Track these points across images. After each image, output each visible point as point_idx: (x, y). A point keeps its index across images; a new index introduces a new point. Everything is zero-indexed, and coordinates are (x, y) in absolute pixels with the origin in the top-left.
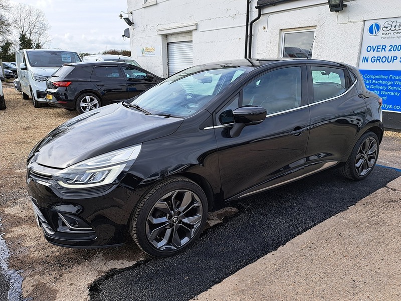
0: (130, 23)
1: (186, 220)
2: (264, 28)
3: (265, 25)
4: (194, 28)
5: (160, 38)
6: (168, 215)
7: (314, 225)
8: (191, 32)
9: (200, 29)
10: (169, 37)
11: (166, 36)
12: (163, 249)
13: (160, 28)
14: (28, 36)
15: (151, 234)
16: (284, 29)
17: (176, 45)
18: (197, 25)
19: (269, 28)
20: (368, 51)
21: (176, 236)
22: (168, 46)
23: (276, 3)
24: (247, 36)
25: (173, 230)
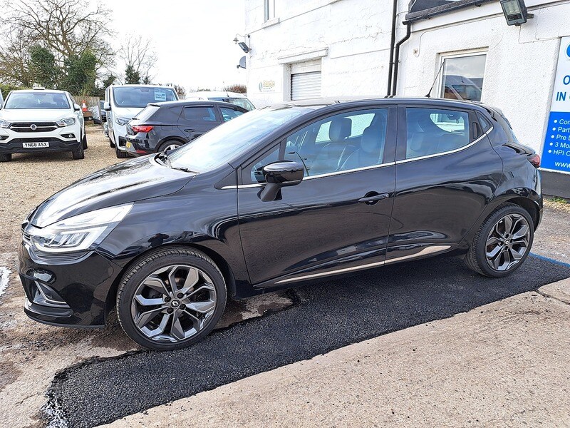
0: (246, 49)
1: (192, 306)
2: (416, 52)
3: (416, 48)
4: (323, 53)
5: (281, 69)
6: (165, 296)
7: (386, 333)
8: (319, 59)
9: (332, 55)
10: (293, 67)
11: (290, 65)
12: (157, 338)
13: (282, 54)
14: (135, 68)
15: (140, 319)
16: (443, 53)
17: (301, 77)
18: (327, 49)
19: (422, 52)
20: (565, 83)
21: (177, 325)
22: (291, 79)
23: (431, 15)
24: (391, 63)
25: (171, 317)
